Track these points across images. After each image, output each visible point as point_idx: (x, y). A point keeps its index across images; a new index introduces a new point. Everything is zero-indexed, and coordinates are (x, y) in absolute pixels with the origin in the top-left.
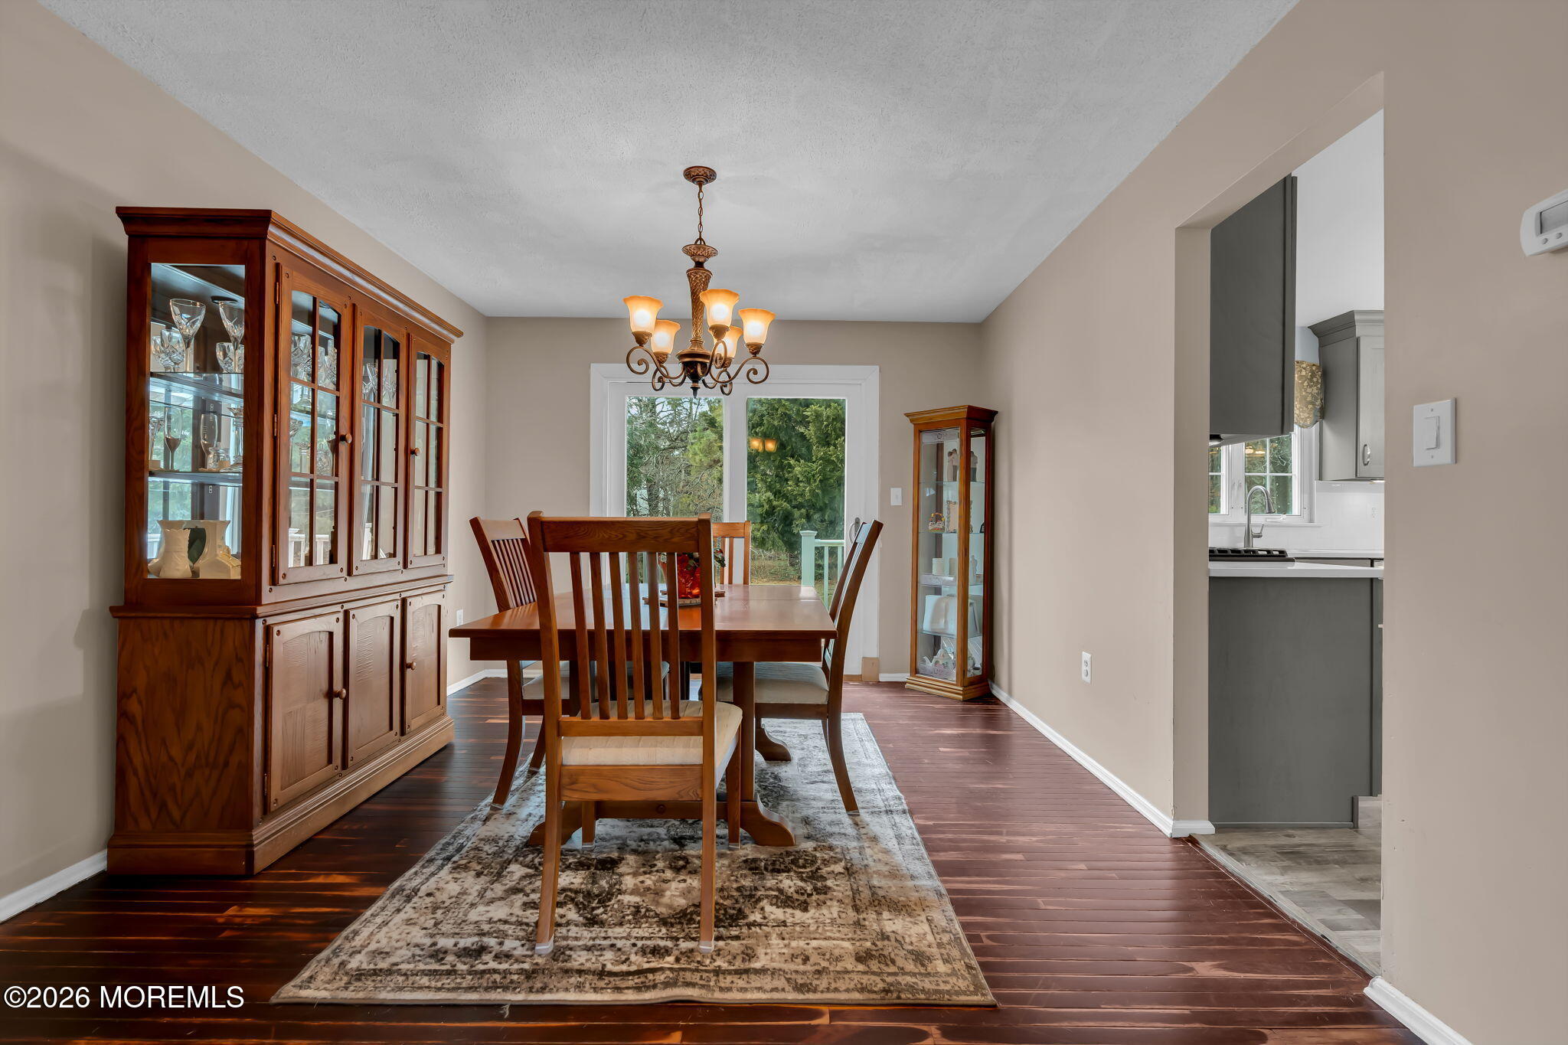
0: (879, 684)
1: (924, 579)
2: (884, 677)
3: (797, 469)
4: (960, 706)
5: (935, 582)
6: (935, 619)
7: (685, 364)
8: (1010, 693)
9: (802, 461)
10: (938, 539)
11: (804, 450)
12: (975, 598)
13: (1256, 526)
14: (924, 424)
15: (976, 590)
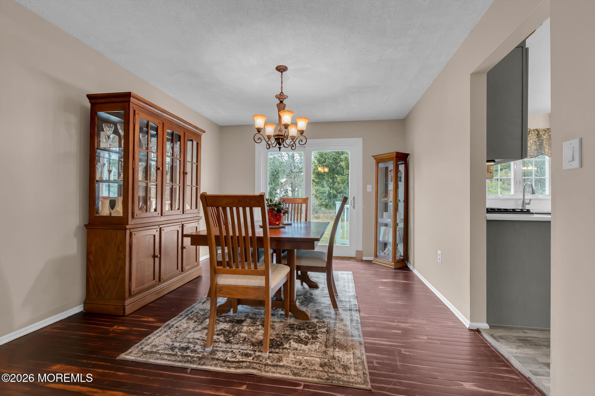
0: (362, 261)
1: (380, 220)
2: (364, 258)
3: (339, 179)
4: (393, 271)
5: (385, 222)
6: (384, 236)
7: (276, 139)
8: (414, 267)
9: (340, 176)
10: (386, 205)
11: (342, 171)
12: (400, 228)
13: (527, 199)
14: (379, 160)
15: (401, 225)
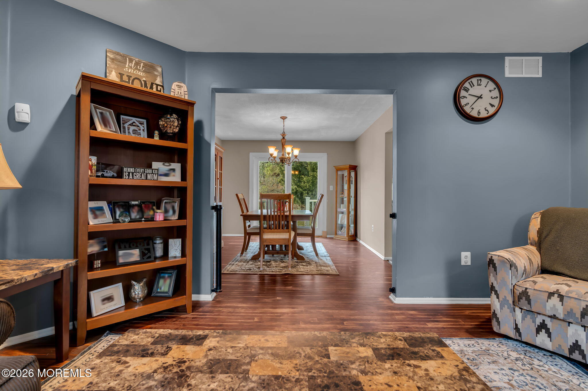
0: (327, 238)
1: (339, 210)
2: (328, 236)
3: (305, 179)
4: (347, 242)
5: (342, 211)
6: (341, 221)
7: (281, 160)
8: (360, 239)
9: (306, 176)
10: (343, 199)
11: (306, 173)
12: (352, 215)
14: (338, 169)
15: (352, 213)
